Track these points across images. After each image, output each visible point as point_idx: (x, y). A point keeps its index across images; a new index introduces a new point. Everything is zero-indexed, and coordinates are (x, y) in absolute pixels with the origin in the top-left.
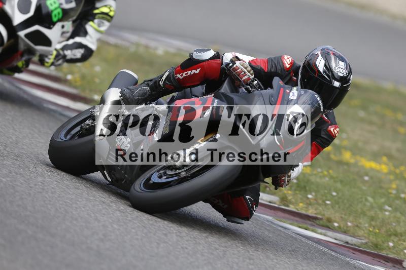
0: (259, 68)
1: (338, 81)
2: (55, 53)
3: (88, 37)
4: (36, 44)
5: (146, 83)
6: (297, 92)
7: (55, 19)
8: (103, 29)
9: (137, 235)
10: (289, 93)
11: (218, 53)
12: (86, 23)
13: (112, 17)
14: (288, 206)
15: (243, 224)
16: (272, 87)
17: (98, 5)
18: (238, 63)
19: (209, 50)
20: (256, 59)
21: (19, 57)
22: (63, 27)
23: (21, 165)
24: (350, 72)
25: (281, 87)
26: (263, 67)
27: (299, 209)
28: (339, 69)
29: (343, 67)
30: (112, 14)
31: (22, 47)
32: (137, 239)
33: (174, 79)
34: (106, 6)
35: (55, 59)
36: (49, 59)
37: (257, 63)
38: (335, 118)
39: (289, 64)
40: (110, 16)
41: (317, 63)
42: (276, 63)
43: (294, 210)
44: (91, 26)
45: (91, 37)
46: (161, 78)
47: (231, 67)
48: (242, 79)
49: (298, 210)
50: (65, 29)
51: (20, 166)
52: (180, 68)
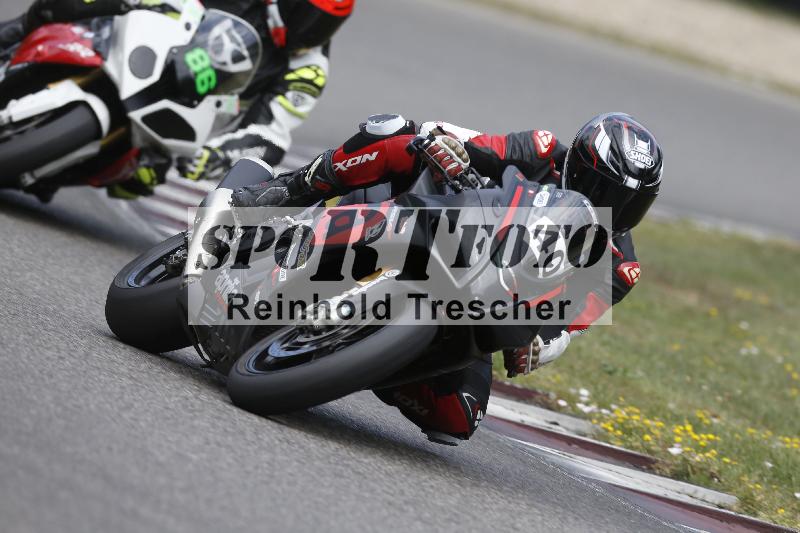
0: (489, 152)
1: (634, 176)
2: (206, 154)
3: (274, 125)
4: (166, 136)
5: (283, 178)
6: (548, 195)
7: (201, 89)
8: (303, 109)
10: (534, 196)
11: (412, 123)
12: (271, 99)
13: (320, 89)
14: (755, 515)
16: (501, 185)
17: (293, 64)
18: (439, 140)
19: (394, 117)
20: (484, 136)
21: (134, 160)
22: (218, 104)
23: (229, 429)
24: (658, 162)
25: (519, 183)
26: (496, 151)
27: (777, 521)
28: (638, 154)
29: (645, 152)
30: (320, 82)
31: (138, 142)
34: (308, 67)
35: (206, 166)
36: (195, 166)
37: (485, 142)
38: (632, 249)
39: (546, 147)
40: (316, 86)
42: (522, 143)
43: (768, 522)
44: (281, 104)
45: (280, 125)
46: (308, 169)
48: (445, 168)
49: (775, 523)
50: (223, 109)
51: (226, 431)
52: (342, 151)
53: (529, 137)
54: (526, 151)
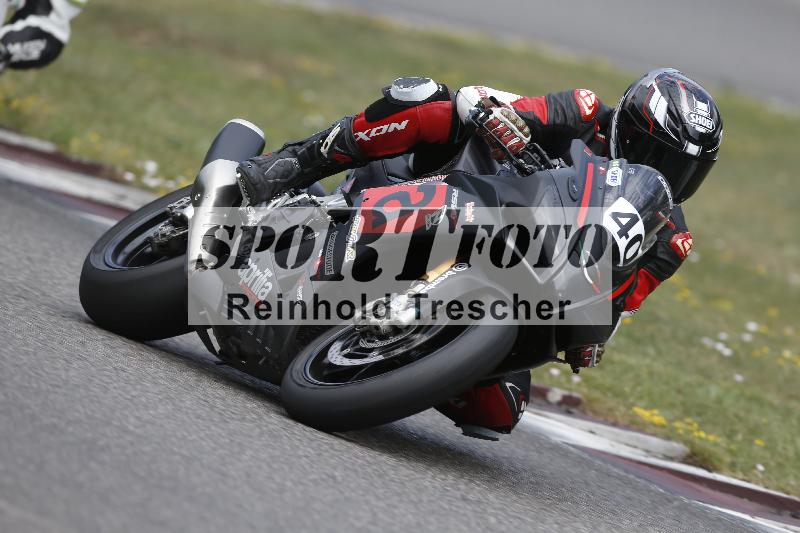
0: (532, 118)
1: (695, 143)
3: (53, 16)
5: (290, 148)
6: (620, 171)
9: (27, 345)
10: (605, 173)
11: (445, 88)
15: (497, 440)
24: (719, 125)
25: (589, 160)
26: (538, 115)
28: (698, 117)
29: (706, 114)
32: (27, 353)
33: (353, 142)
37: (526, 106)
38: (683, 217)
39: (590, 108)
41: (652, 105)
42: (564, 105)
45: (59, 15)
46: (324, 138)
47: (482, 119)
48: (506, 144)
52: (364, 119)
53: (572, 98)
54: (570, 115)
